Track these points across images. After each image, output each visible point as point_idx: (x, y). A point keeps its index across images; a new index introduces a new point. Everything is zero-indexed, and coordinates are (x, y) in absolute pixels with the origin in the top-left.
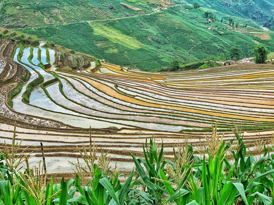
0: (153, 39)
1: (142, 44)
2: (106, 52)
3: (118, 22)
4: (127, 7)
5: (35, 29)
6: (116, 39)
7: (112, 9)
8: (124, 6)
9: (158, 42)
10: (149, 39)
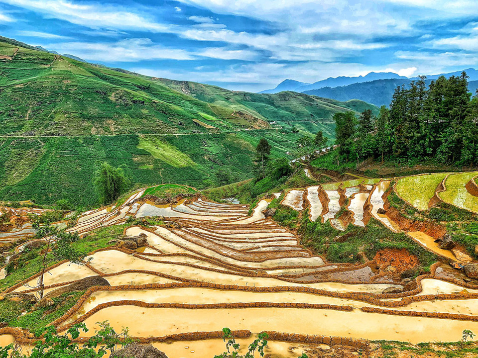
0: (210, 159)
1: (192, 162)
2: (141, 167)
3: (177, 137)
4: (199, 125)
5: (71, 138)
6: (162, 154)
7: (180, 125)
8: (195, 123)
9: (214, 161)
10: (206, 158)
